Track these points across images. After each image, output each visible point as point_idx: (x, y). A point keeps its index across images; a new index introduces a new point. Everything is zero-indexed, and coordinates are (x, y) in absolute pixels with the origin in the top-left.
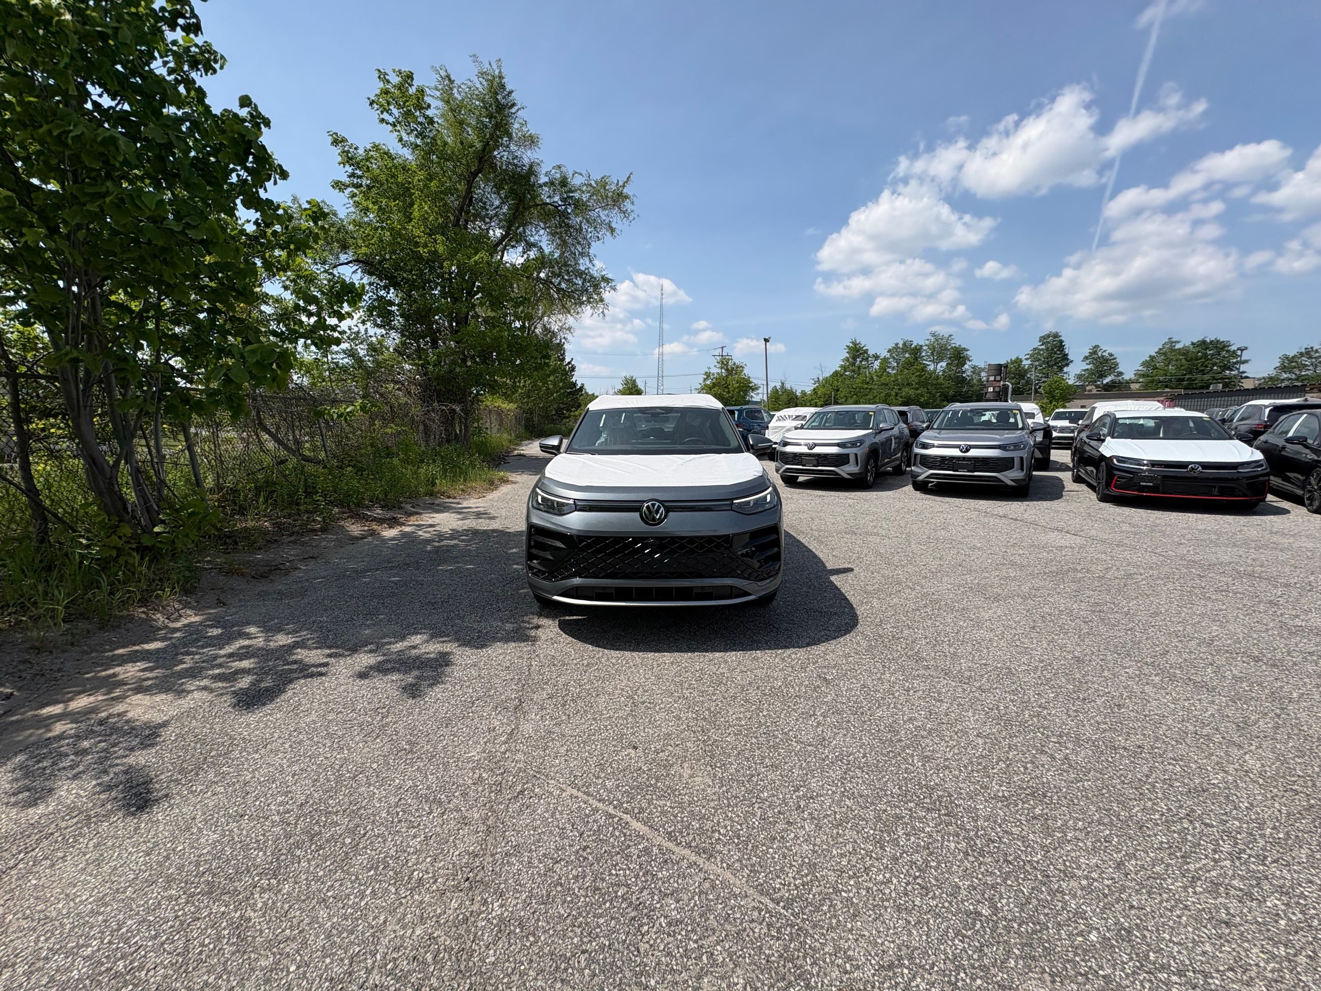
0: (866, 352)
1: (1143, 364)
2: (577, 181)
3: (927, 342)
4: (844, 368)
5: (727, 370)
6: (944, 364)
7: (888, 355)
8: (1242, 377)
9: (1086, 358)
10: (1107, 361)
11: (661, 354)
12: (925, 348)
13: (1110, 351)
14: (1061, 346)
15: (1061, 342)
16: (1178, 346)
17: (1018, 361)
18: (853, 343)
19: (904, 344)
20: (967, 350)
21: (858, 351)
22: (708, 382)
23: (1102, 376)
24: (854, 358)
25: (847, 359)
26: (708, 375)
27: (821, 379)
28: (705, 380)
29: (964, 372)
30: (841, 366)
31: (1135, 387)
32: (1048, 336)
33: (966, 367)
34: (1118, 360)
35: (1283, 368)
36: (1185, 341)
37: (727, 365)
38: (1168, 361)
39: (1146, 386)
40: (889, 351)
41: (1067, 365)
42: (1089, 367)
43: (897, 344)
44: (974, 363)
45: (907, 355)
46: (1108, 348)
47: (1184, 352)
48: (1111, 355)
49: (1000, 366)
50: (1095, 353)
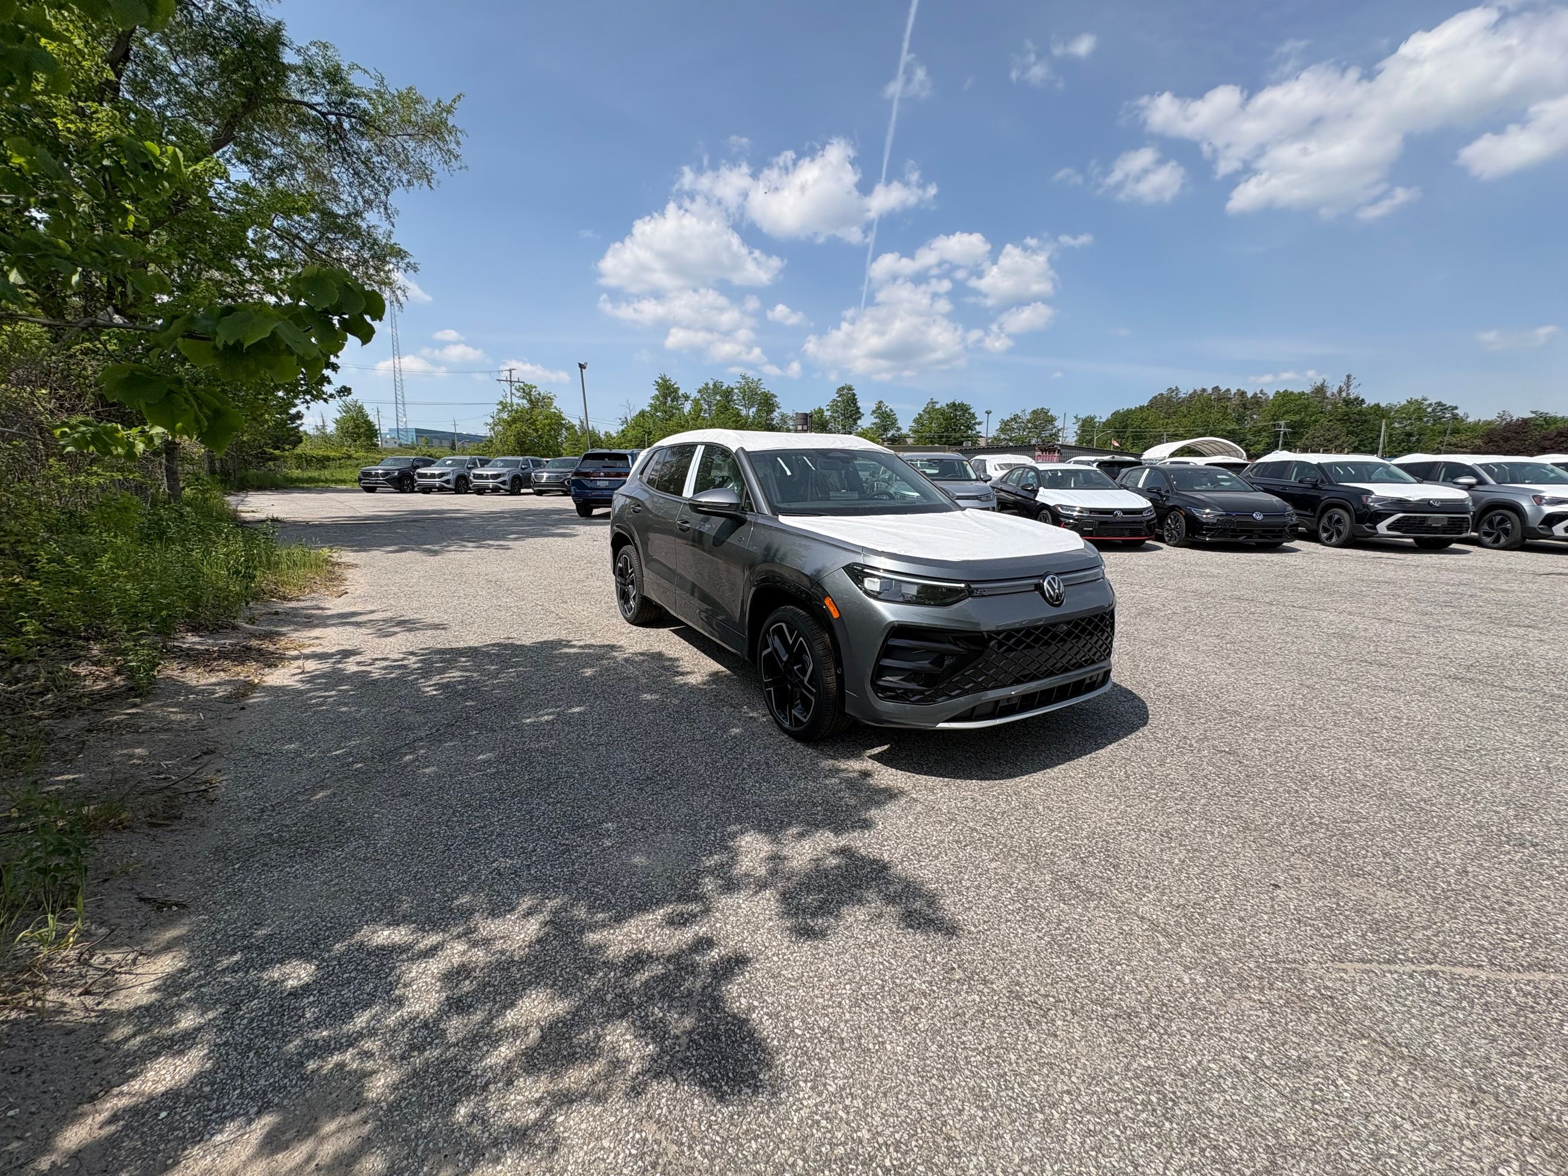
0: (676, 390)
1: (915, 421)
2: (357, 80)
3: (738, 385)
4: (655, 408)
5: (530, 401)
6: (754, 409)
7: (699, 396)
8: (978, 436)
9: (874, 412)
10: (889, 416)
11: (397, 372)
12: (736, 391)
13: (891, 407)
14: (853, 400)
15: (854, 395)
16: (938, 406)
17: (820, 411)
18: (662, 379)
19: (715, 385)
20: (775, 397)
21: (668, 389)
22: (505, 416)
23: (886, 430)
24: (665, 397)
25: (656, 398)
26: (504, 406)
27: (629, 419)
28: (500, 411)
29: (772, 419)
30: (651, 405)
31: (910, 441)
32: (843, 388)
33: (775, 413)
34: (897, 416)
35: (1002, 430)
36: (942, 403)
37: (529, 394)
38: (931, 419)
39: (917, 441)
40: (699, 391)
41: (859, 418)
42: (877, 420)
43: (707, 384)
44: (782, 410)
45: (718, 398)
46: (890, 405)
47: (942, 413)
48: (891, 410)
49: (806, 415)
50: (879, 408)
